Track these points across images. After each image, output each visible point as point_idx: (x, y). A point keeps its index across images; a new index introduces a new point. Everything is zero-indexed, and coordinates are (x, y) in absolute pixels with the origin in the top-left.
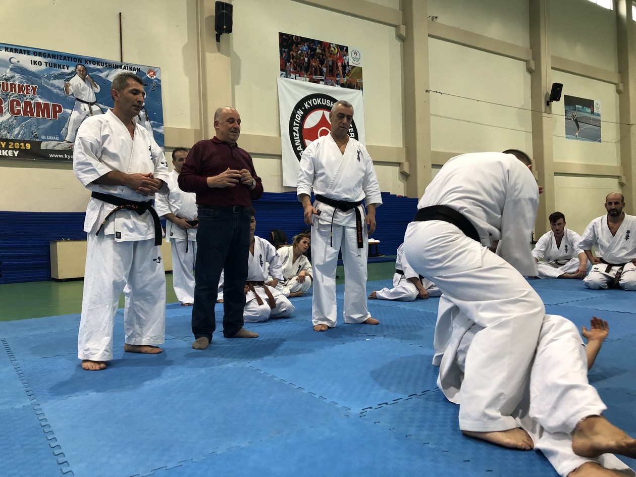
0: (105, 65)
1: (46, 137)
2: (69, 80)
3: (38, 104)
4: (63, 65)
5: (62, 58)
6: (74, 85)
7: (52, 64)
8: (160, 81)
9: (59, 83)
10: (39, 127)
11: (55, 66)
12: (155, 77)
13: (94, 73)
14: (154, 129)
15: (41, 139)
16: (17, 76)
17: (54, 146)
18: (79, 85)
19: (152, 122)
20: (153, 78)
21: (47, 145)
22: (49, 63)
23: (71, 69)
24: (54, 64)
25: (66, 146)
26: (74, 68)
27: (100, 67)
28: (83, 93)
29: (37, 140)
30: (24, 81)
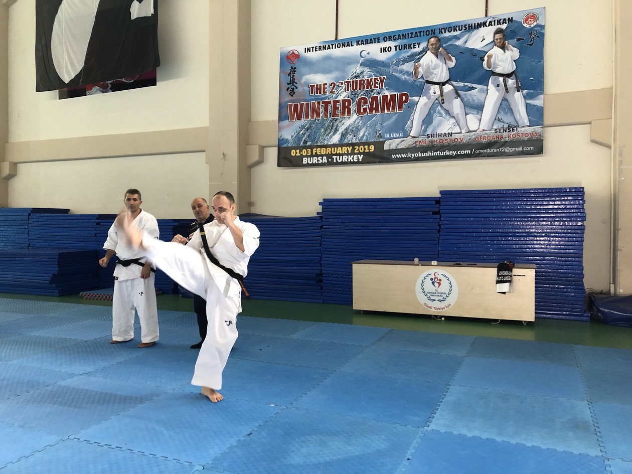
0: (464, 28)
1: (390, 135)
2: (419, 59)
3: (385, 97)
4: (414, 44)
5: (413, 36)
6: (425, 65)
7: (402, 45)
8: (543, 27)
9: (408, 67)
10: (384, 124)
11: (405, 47)
12: (535, 24)
13: (448, 44)
14: (528, 102)
15: (384, 138)
16: (367, 70)
17: (398, 145)
18: (430, 64)
19: (525, 92)
20: (532, 26)
21: (390, 145)
22: (399, 46)
23: (423, 45)
24: (404, 45)
25: (410, 143)
26: (426, 43)
27: (458, 33)
28: (435, 72)
29: (381, 140)
30: (372, 73)
